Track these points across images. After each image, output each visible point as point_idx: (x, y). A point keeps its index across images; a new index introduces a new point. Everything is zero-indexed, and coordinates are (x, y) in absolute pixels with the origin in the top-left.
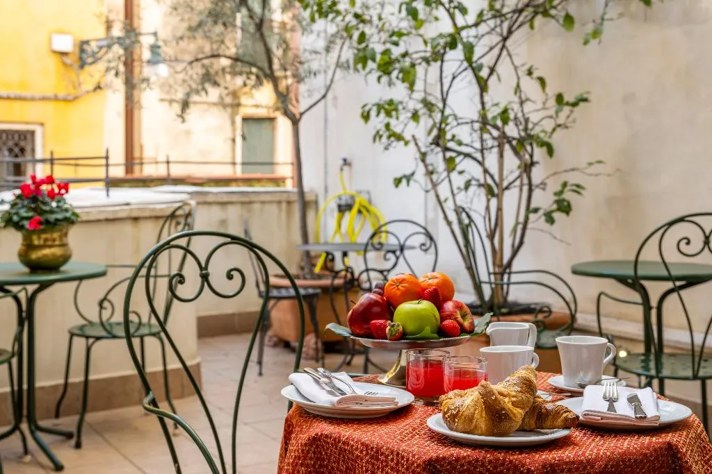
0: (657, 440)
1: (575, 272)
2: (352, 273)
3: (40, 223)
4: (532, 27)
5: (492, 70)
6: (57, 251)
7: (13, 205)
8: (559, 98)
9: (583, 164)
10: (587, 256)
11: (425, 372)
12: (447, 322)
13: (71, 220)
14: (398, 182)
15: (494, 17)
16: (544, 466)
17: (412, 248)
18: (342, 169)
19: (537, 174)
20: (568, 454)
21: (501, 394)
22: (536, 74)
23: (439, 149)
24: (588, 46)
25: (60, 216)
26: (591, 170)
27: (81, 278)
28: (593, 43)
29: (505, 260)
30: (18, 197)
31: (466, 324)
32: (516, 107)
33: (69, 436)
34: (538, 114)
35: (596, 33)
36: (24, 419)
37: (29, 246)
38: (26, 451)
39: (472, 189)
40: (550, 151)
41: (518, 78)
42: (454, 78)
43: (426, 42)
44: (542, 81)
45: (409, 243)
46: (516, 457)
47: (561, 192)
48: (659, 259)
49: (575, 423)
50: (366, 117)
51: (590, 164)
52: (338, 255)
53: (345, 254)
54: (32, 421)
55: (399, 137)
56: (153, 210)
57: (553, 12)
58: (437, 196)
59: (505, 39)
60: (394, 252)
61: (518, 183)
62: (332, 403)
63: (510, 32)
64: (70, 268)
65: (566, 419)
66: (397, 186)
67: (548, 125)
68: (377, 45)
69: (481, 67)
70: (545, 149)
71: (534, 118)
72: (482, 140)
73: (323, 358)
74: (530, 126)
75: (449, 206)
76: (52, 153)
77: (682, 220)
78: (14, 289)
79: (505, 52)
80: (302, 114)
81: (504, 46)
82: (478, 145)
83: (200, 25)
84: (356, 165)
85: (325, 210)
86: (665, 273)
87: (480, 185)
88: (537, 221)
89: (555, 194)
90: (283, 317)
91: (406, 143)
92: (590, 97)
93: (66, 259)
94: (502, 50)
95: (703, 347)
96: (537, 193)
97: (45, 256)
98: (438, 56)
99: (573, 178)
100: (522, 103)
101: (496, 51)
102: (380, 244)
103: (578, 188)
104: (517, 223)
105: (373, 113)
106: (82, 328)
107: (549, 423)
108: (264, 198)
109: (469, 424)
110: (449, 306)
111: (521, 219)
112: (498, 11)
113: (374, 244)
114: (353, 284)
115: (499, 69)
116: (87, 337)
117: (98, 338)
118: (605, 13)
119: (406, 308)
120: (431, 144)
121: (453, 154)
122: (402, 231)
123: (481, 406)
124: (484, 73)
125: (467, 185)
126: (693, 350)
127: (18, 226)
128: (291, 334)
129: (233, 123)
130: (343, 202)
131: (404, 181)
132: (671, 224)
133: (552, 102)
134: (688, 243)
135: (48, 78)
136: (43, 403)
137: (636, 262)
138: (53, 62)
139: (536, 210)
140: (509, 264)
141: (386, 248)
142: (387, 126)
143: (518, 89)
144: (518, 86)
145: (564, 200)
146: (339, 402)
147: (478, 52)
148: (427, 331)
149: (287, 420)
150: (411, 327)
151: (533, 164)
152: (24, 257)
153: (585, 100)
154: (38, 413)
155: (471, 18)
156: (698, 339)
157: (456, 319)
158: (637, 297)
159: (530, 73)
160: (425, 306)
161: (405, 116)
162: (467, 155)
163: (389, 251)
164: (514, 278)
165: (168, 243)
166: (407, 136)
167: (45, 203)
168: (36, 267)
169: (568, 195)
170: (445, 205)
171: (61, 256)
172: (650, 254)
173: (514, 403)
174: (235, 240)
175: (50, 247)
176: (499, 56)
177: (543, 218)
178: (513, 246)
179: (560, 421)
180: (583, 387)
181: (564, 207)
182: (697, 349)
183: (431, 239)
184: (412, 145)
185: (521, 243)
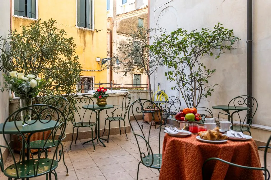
0: (246, 143)
1: (213, 108)
2: (162, 108)
3: (101, 97)
4: (202, 55)
5: (193, 65)
6: (104, 103)
7: (96, 93)
8: (208, 71)
9: (213, 85)
10: (214, 105)
11: (193, 128)
12: (197, 118)
13: (107, 96)
14: (172, 88)
15: (194, 53)
16: (223, 147)
17: (175, 102)
18: (158, 86)
19: (203, 87)
20: (227, 145)
21: (213, 132)
22: (203, 65)
23: (181, 82)
24: (217, 60)
25: (105, 95)
26: (215, 86)
27: (107, 108)
28: (218, 59)
29: (196, 105)
30: (97, 92)
31: (200, 118)
32: (199, 72)
33: (106, 140)
34: (204, 74)
35: (218, 57)
36: (97, 136)
37: (99, 102)
38: (98, 143)
39: (188, 90)
40: (207, 82)
41: (199, 67)
42: (185, 66)
43: (179, 59)
44: (205, 67)
45: (175, 101)
46: (217, 145)
47: (209, 91)
48: (234, 106)
49: (228, 139)
50: (166, 75)
51: (215, 85)
52: (159, 104)
53: (160, 104)
54: (99, 137)
55: (173, 79)
56: (122, 94)
57: (207, 52)
58: (181, 91)
59: (196, 58)
60: (171, 103)
61: (199, 89)
62: (176, 134)
63: (197, 56)
64: (107, 106)
65: (226, 138)
66: (172, 90)
67: (206, 76)
68: (169, 60)
69: (191, 64)
70: (206, 82)
71: (203, 75)
72: (192, 80)
73: (155, 125)
74: (202, 76)
75: (184, 93)
76: (100, 82)
77: (239, 97)
78: (96, 110)
79: (196, 61)
80: (150, 74)
81: (196, 59)
82: (190, 81)
83: (129, 55)
84: (162, 85)
85: (155, 95)
86: (235, 108)
87: (190, 89)
88: (203, 97)
89: (207, 91)
90: (147, 116)
91: (174, 80)
92: (216, 70)
93: (106, 104)
94: (195, 60)
95: (243, 125)
96: (203, 91)
97: (102, 103)
98: (182, 62)
99: (211, 88)
100: (200, 72)
101: (194, 61)
102: (168, 101)
103: (213, 90)
104: (199, 97)
105: (168, 74)
106: (108, 118)
107: (222, 138)
108: (142, 92)
109: (206, 138)
110: (196, 115)
111: (200, 96)
112: (195, 52)
113: (167, 102)
114: (161, 110)
115: (195, 64)
116: (109, 120)
117: (112, 120)
118: (220, 52)
119: (188, 115)
120: (180, 80)
121: (184, 83)
122: (173, 99)
123: (209, 135)
124: (191, 65)
125: (187, 89)
126: (241, 126)
127: (97, 97)
128: (148, 120)
129: (132, 76)
130: (159, 93)
131: (174, 88)
132: (236, 98)
133: (207, 72)
134: (240, 102)
135: (95, 66)
136: (101, 133)
137: (228, 106)
138: (96, 63)
139: (203, 95)
140: (197, 106)
141: (169, 102)
142: (170, 77)
143: (199, 69)
144: (199, 68)
145: (209, 92)
146: (178, 133)
147: (191, 60)
148: (193, 119)
149: (165, 137)
150: (189, 119)
151: (202, 85)
152: (98, 104)
153: (215, 71)
154: (100, 135)
155: (189, 53)
156: (242, 123)
157: (198, 117)
158: (227, 113)
159: (202, 65)
160: (192, 114)
161: (174, 75)
162: (188, 83)
163: (170, 103)
164: (198, 109)
165: (136, 101)
166: (175, 79)
167: (102, 93)
168: (100, 106)
169: (210, 91)
170: (183, 93)
171: (105, 104)
172: (232, 104)
173: (216, 134)
174: (148, 101)
175: (103, 102)
176: (195, 62)
177: (205, 96)
178: (198, 102)
179: (225, 138)
180: (226, 131)
181: (209, 94)
182: (242, 125)
183: (179, 100)
184: (176, 80)
185: (199, 102)
